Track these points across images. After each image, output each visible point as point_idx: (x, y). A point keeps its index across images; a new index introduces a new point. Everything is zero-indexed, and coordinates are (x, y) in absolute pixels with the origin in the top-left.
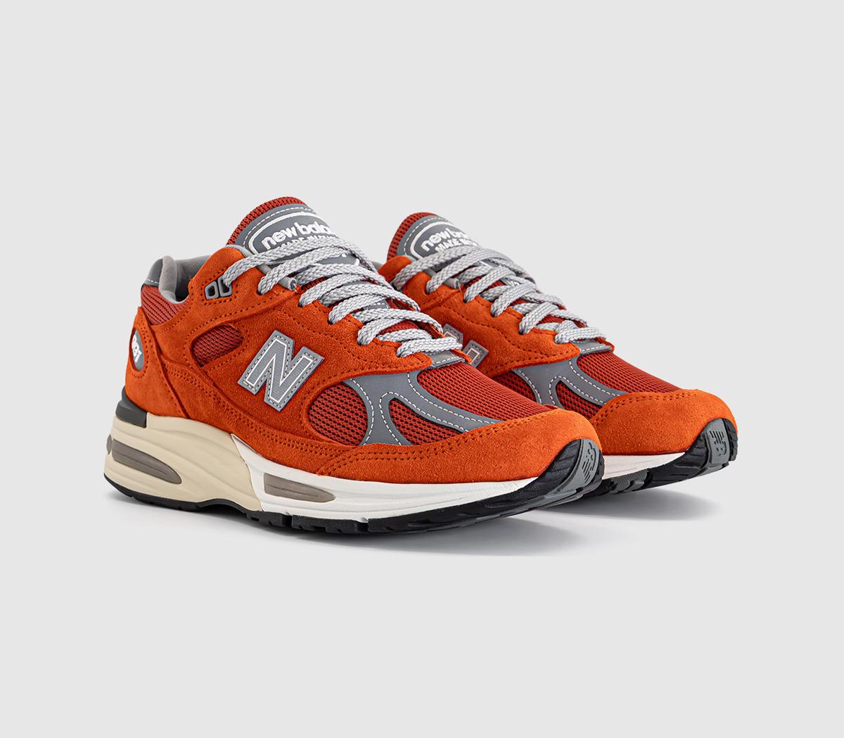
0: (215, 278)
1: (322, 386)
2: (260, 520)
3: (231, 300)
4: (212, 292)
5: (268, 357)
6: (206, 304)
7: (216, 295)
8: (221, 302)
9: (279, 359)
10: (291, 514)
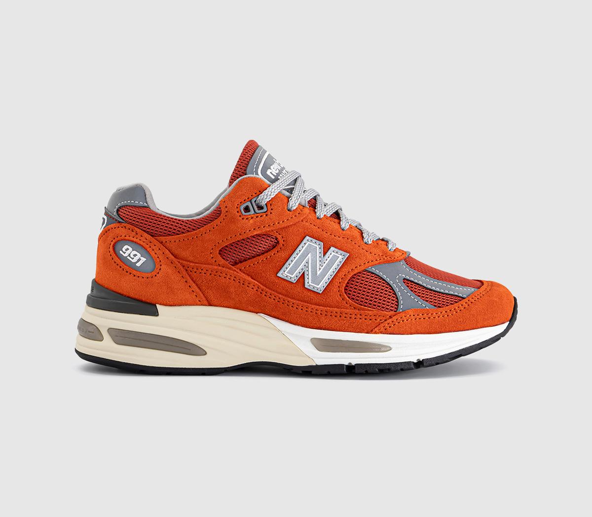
0: (250, 199)
1: (352, 274)
2: (313, 373)
3: (266, 215)
4: (247, 209)
5: (304, 255)
6: (243, 219)
7: (252, 212)
8: (257, 217)
9: (314, 257)
10: (353, 364)
